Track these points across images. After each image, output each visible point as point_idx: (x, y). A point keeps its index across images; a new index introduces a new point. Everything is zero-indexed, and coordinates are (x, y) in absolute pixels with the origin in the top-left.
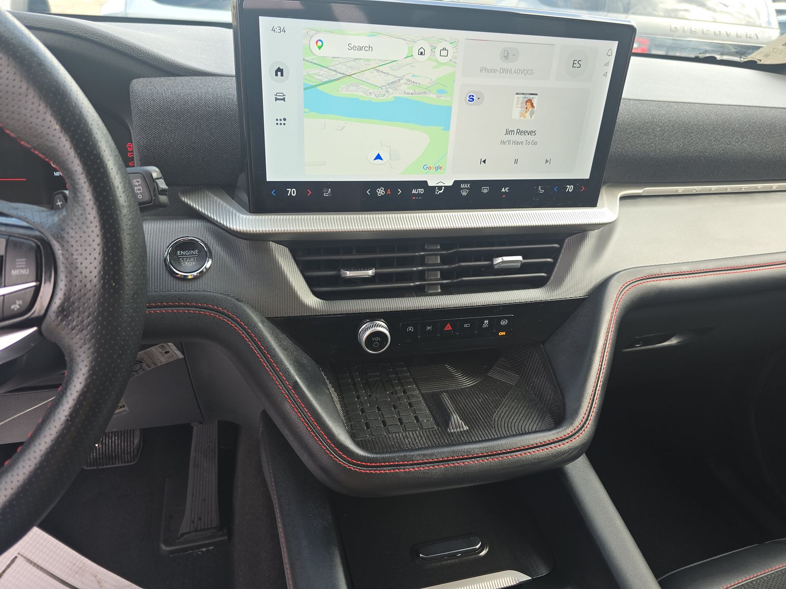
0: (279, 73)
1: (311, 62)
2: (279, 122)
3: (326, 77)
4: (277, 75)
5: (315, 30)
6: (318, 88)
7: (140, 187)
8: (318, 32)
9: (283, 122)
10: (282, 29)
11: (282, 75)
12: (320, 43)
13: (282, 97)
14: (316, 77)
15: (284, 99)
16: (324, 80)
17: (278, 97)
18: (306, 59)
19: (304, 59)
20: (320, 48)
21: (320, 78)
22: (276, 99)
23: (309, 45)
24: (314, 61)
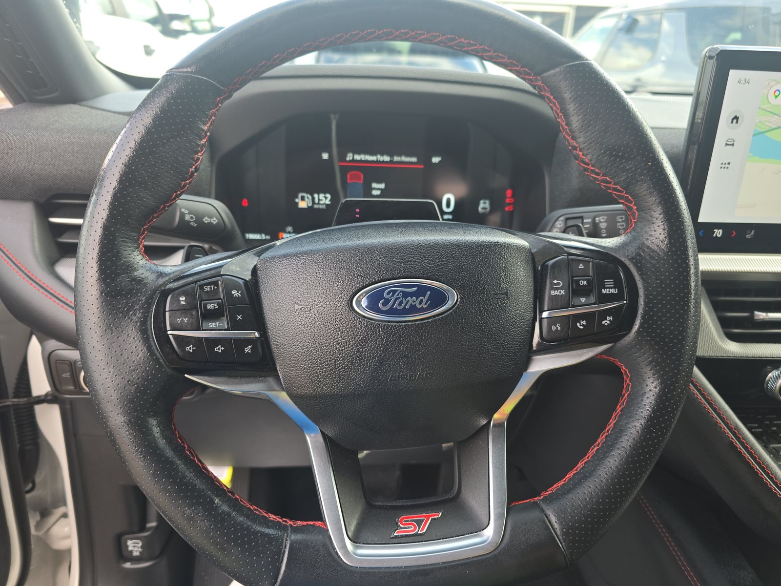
0: (735, 121)
1: (766, 110)
2: (723, 166)
3: (775, 124)
4: (732, 122)
5: (775, 81)
6: (766, 134)
7: (623, 223)
8: (778, 83)
9: (727, 166)
10: (747, 81)
11: (737, 122)
12: (777, 93)
13: (731, 143)
14: (767, 124)
15: (733, 145)
16: (773, 127)
17: (728, 143)
18: (762, 107)
19: (760, 108)
20: (776, 97)
21: (771, 124)
22: (727, 144)
23: (768, 95)
24: (768, 110)
